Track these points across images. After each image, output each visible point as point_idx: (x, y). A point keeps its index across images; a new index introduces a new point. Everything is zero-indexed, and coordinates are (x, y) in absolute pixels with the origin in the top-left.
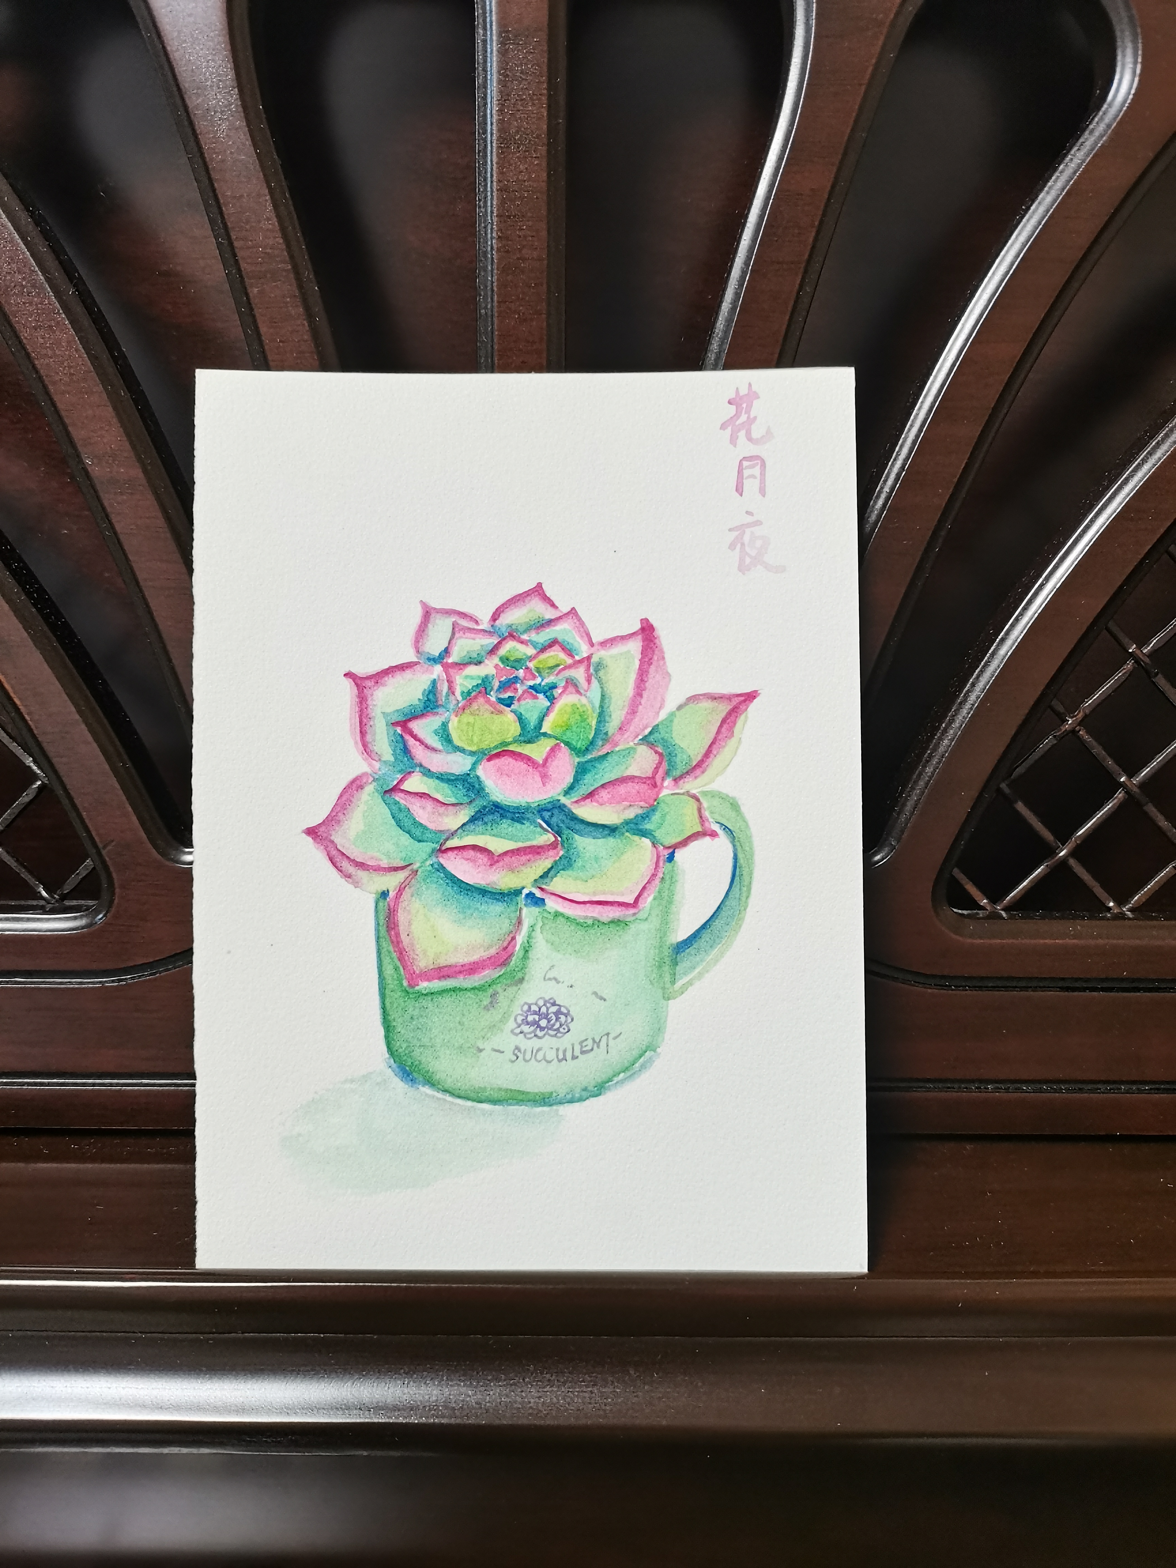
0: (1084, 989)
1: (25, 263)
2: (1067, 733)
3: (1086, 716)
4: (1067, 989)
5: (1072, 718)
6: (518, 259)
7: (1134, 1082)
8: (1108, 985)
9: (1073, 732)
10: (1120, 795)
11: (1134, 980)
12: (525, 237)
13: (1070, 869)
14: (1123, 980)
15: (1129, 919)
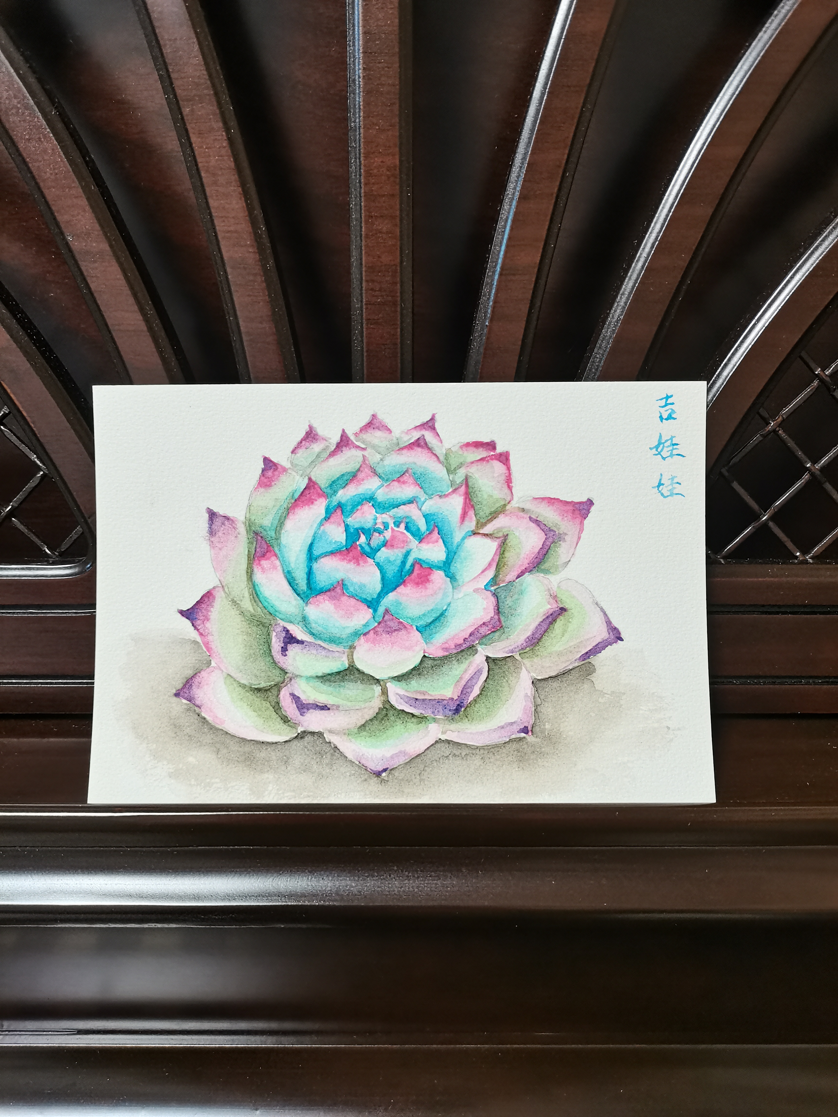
0: (777, 613)
1: (19, 90)
2: (769, 432)
3: (783, 420)
4: (766, 613)
5: (773, 421)
6: (378, 84)
7: (811, 677)
8: (795, 609)
9: (774, 431)
10: (806, 477)
11: (813, 606)
12: (383, 68)
13: (769, 529)
14: (805, 606)
15: (810, 563)
